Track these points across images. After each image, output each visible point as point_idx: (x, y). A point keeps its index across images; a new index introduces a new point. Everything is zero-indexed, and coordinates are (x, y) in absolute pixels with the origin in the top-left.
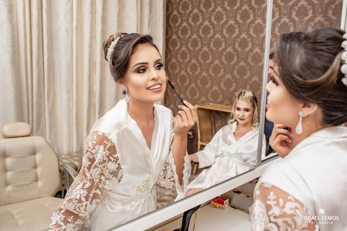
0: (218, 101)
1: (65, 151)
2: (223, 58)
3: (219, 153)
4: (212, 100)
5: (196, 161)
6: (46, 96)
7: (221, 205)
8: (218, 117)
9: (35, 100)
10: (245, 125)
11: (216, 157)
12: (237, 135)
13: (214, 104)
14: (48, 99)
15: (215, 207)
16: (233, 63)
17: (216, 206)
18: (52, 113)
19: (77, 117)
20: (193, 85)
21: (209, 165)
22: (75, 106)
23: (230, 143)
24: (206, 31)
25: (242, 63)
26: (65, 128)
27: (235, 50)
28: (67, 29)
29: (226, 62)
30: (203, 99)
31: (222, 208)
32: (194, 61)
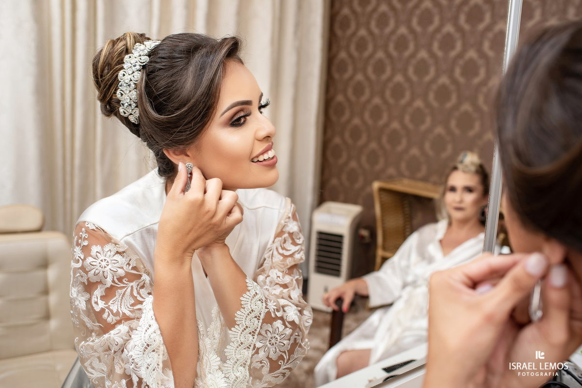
0: (419, 175)
2: (431, 96)
3: (410, 279)
4: (407, 173)
5: (363, 292)
10: (464, 222)
11: (405, 286)
12: (447, 245)
16: (448, 105)
20: (373, 145)
21: (389, 301)
23: (430, 260)
25: (466, 107)
27: (454, 81)
29: (436, 104)
30: (391, 171)
32: (377, 100)
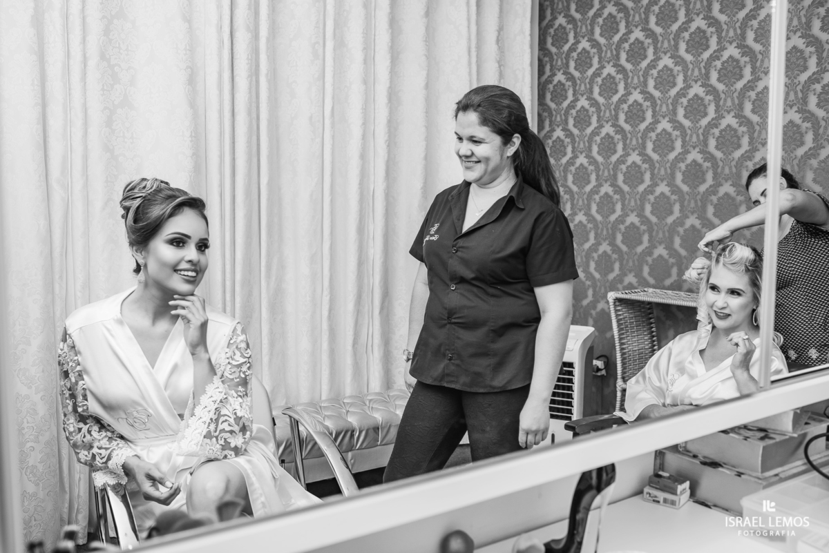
0: (668, 282)
1: (305, 397)
2: (679, 177)
4: (652, 281)
6: (263, 269)
7: (670, 497)
8: (669, 323)
9: (238, 277)
13: (658, 291)
14: (268, 276)
15: (654, 501)
16: (702, 188)
17: (656, 497)
18: (276, 306)
19: (330, 317)
20: (605, 247)
22: (326, 292)
24: (635, 115)
25: (727, 188)
26: (305, 344)
27: (709, 157)
28: (311, 118)
29: (685, 188)
30: (630, 279)
31: (673, 503)
32: (606, 189)
